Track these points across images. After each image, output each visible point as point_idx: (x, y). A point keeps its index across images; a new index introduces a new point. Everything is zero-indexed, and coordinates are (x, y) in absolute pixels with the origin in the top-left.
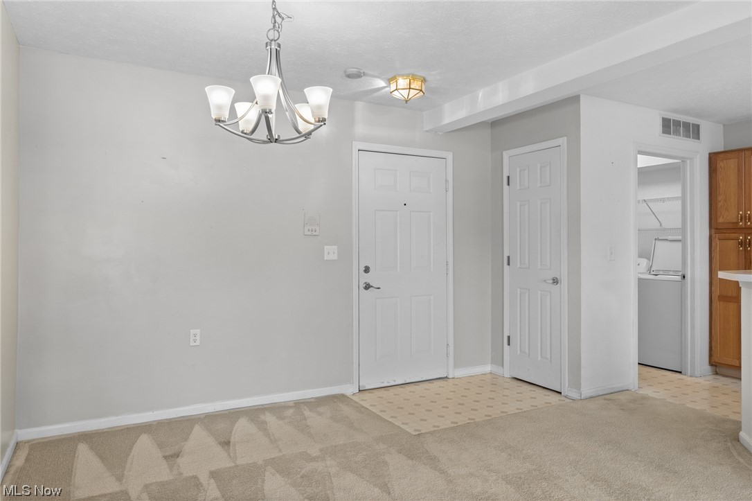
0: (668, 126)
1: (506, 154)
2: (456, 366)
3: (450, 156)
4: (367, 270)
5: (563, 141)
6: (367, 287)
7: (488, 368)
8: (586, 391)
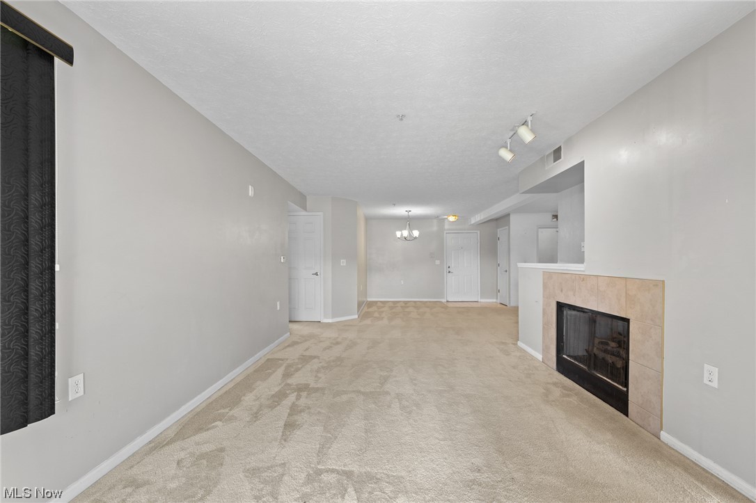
1: (498, 230)
2: (481, 298)
3: (479, 232)
4: (449, 267)
5: (507, 227)
6: (449, 272)
7: (495, 300)
8: (512, 304)
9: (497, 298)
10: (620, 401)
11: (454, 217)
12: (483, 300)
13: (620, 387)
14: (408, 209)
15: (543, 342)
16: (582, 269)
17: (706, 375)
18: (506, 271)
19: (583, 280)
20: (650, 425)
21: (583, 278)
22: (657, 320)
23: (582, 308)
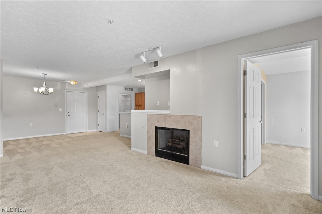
0: (126, 89)
1: (98, 92)
2: (88, 130)
3: (87, 92)
4: (68, 113)
5: (105, 91)
6: (69, 116)
7: (95, 130)
8: (108, 131)
9: (97, 129)
10: (186, 161)
11: (75, 83)
12: (90, 131)
13: (185, 155)
14: (45, 73)
15: (148, 145)
16: (169, 113)
17: (215, 144)
18: (104, 114)
19: (170, 117)
20: (197, 165)
21: (169, 116)
22: (199, 129)
23: (169, 128)
